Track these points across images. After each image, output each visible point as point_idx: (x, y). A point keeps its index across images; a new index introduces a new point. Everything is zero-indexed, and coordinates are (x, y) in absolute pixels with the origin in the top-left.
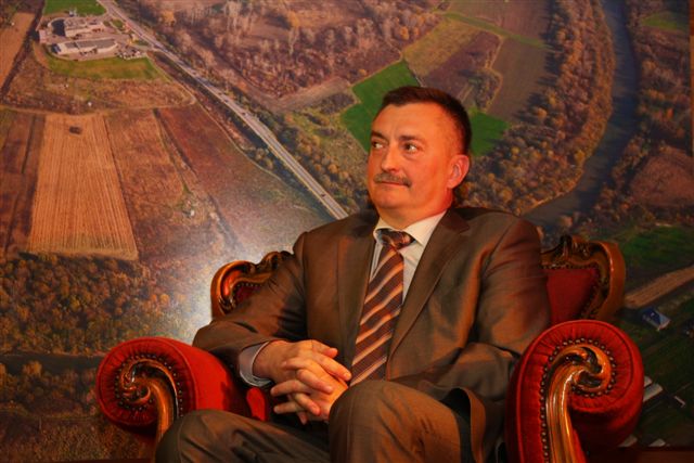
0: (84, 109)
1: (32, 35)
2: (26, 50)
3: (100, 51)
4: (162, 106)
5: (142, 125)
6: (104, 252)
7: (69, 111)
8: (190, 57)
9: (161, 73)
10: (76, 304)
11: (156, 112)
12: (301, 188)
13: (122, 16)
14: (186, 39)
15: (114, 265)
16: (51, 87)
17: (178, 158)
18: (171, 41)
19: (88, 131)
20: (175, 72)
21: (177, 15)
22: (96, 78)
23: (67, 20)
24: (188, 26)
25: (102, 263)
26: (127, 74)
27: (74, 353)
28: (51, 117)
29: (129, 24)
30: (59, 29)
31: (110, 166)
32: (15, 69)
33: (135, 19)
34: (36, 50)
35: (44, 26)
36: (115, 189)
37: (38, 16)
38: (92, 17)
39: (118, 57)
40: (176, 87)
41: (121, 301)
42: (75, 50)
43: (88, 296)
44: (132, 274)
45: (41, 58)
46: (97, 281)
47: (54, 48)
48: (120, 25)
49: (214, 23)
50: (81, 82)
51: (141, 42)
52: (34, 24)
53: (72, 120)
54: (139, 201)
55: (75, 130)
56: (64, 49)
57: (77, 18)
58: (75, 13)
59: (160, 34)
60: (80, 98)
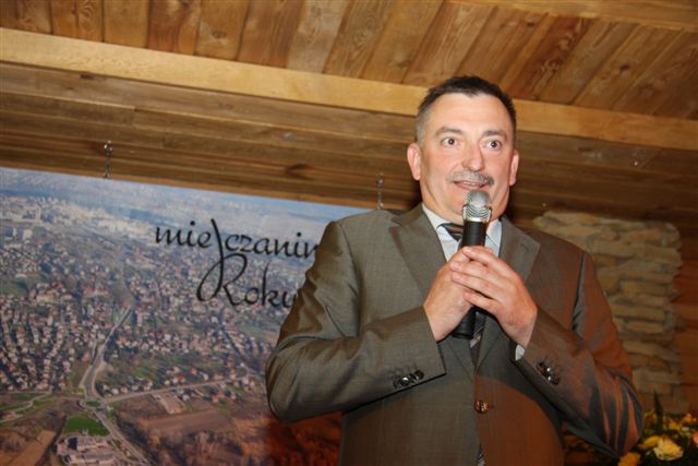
1: (52, 447)
2: (46, 457)
3: (101, 462)
13: (121, 437)
18: (155, 458)
21: (161, 439)
23: (79, 438)
24: (168, 448)
29: (125, 443)
30: (73, 444)
33: (130, 440)
34: (53, 459)
35: (62, 441)
37: (58, 434)
38: (98, 437)
42: (82, 461)
47: (67, 458)
48: (118, 443)
49: (188, 447)
51: (132, 458)
52: (55, 439)
56: (74, 459)
57: (88, 437)
58: (86, 433)
59: (147, 452)
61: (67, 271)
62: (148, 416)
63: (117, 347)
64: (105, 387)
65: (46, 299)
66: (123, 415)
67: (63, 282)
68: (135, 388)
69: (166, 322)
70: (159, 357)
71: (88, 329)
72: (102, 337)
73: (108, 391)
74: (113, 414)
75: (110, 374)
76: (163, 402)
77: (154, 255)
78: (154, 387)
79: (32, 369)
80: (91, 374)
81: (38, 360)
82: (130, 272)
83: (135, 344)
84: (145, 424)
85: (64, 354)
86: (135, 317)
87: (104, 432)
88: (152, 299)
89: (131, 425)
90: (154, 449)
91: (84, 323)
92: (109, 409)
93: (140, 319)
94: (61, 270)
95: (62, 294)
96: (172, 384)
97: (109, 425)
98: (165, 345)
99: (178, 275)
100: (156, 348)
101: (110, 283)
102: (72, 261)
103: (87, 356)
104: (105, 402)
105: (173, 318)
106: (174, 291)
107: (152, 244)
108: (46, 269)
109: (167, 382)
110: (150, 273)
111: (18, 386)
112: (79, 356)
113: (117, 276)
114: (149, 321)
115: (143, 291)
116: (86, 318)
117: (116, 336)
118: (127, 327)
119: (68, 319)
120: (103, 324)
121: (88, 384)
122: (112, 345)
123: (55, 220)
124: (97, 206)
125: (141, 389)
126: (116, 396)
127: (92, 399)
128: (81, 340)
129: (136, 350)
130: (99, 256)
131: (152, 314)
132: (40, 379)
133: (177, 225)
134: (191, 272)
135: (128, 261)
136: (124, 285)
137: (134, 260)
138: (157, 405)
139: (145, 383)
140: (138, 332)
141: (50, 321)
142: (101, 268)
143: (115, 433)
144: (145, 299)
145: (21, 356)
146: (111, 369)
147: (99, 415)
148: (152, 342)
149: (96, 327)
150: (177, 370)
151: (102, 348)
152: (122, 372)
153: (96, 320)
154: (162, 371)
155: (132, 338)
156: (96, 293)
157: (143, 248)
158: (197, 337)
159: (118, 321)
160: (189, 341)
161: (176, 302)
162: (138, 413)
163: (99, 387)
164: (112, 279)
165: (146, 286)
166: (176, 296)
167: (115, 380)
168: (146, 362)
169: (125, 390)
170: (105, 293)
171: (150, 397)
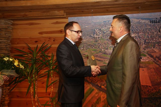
0: (144, 68)
3: (146, 61)
4: (154, 67)
5: (151, 69)
6: (147, 85)
7: (143, 68)
8: (157, 61)
9: (154, 63)
10: (144, 91)
11: (153, 68)
13: (149, 56)
14: (157, 59)
15: (148, 86)
16: (141, 65)
17: (156, 73)
18: (155, 59)
19: (145, 70)
20: (156, 63)
21: (156, 56)
22: (146, 64)
23: (142, 57)
24: (157, 58)
25: (147, 86)
26: (150, 63)
27: (144, 97)
28: (140, 68)
29: (150, 57)
31: (148, 74)
36: (148, 77)
39: (148, 61)
40: (156, 65)
41: (149, 91)
42: (143, 61)
43: (145, 90)
44: (151, 87)
46: (146, 88)
47: (141, 60)
48: (149, 58)
50: (144, 64)
51: (151, 60)
53: (143, 69)
54: (151, 79)
55: (143, 70)
58: (143, 56)
59: (154, 59)
60: (144, 66)
61: (136, 30)
62: (153, 53)
63: (146, 42)
64: (145, 49)
65: (133, 35)
66: (149, 53)
67: (135, 32)
68: (150, 48)
69: (154, 37)
70: (153, 43)
71: (141, 39)
72: (143, 41)
73: (146, 49)
74: (147, 53)
75: (145, 47)
76: (155, 50)
77: (150, 25)
78: (153, 48)
80: (142, 47)
82: (146, 29)
83: (149, 41)
84: (152, 54)
86: (148, 37)
87: (146, 56)
88: (151, 33)
89: (150, 54)
91: (140, 39)
92: (146, 52)
93: (149, 37)
94: (135, 30)
95: (136, 34)
96: (156, 47)
97: (147, 55)
98: (154, 41)
99: (155, 28)
100: (153, 41)
101: (143, 31)
102: (136, 29)
103: (141, 44)
104: (145, 51)
105: (155, 36)
106: (155, 31)
107: (150, 23)
109: (155, 47)
110: (150, 29)
113: (144, 30)
114: (151, 37)
116: (140, 38)
117: (145, 40)
118: (147, 38)
119: (137, 38)
120: (143, 38)
121: (142, 48)
122: (145, 42)
123: (133, 22)
124: (139, 19)
125: (151, 48)
126: (147, 50)
127: (143, 51)
128: (140, 41)
129: (149, 42)
130: (141, 27)
131: (151, 35)
133: (154, 19)
134: (157, 27)
135: (146, 27)
136: (146, 32)
137: (147, 27)
138: (154, 51)
139: (152, 47)
140: (149, 39)
142: (141, 29)
143: (148, 56)
144: (150, 33)
146: (145, 46)
148: (152, 40)
149: (142, 39)
150: (157, 45)
151: (143, 42)
152: (147, 46)
153: (142, 38)
154: (154, 45)
155: (148, 40)
156: (141, 33)
157: (148, 25)
158: (160, 38)
159: (145, 37)
160: (158, 39)
161: (155, 33)
162: (151, 52)
163: (144, 49)
164: (144, 31)
165: (149, 31)
166: (155, 32)
167: (146, 47)
168: (151, 44)
169: (148, 49)
170: (143, 33)
171: (153, 50)
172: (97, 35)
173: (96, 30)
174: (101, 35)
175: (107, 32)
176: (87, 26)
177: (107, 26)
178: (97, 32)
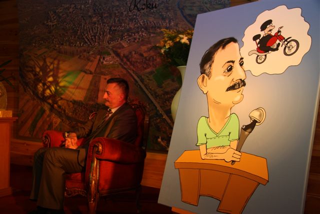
0: (107, 75)
1: (100, 60)
2: (99, 63)
3: (111, 63)
4: (120, 74)
7: (105, 75)
8: (125, 63)
9: (120, 67)
12: (144, 92)
14: (125, 60)
16: (102, 70)
18: (122, 60)
20: (122, 67)
21: (124, 55)
22: (109, 68)
23: (105, 57)
26: (115, 67)
28: (102, 76)
30: (104, 59)
32: (97, 67)
33: (116, 56)
34: (100, 63)
35: (102, 58)
37: (101, 56)
38: (109, 56)
39: (113, 64)
40: (123, 70)
42: (106, 63)
45: (101, 64)
47: (103, 62)
49: (130, 56)
50: (107, 69)
51: (117, 61)
52: (100, 58)
53: (105, 77)
55: (105, 79)
56: (105, 63)
57: (107, 56)
59: (120, 59)
60: (107, 72)
61: (99, 10)
62: (120, 48)
64: (110, 42)
65: (95, 19)
66: (114, 49)
67: (98, 14)
68: (116, 41)
69: (123, 20)
70: (121, 31)
71: (105, 26)
72: (108, 28)
75: (110, 38)
76: (123, 44)
78: (121, 40)
79: (94, 39)
80: (106, 39)
81: (95, 36)
82: (113, 7)
83: (116, 28)
84: (119, 51)
85: (100, 34)
87: (110, 54)
88: (119, 14)
89: (116, 52)
90: (122, 58)
92: (111, 48)
93: (116, 21)
95: (98, 17)
96: (125, 38)
97: (111, 52)
98: (123, 27)
99: (125, 5)
100: (121, 28)
102: (100, 7)
103: (105, 34)
104: (110, 46)
105: (124, 18)
108: (95, 11)
110: (118, 6)
111: (91, 44)
112: (103, 34)
114: (118, 21)
115: (116, 12)
116: (104, 23)
117: (111, 27)
118: (113, 24)
119: (100, 24)
120: (108, 24)
121: (106, 41)
122: (110, 30)
125: (118, 41)
126: (112, 44)
127: (107, 46)
128: (103, 29)
129: (116, 30)
130: (106, 4)
131: (119, 18)
132: (96, 42)
134: (128, 3)
135: (113, 4)
136: (112, 11)
139: (118, 39)
140: (116, 24)
141: (96, 25)
142: (107, 7)
143: (113, 55)
144: (117, 14)
145: (91, 36)
146: (111, 36)
147: (109, 50)
148: (119, 27)
150: (126, 34)
151: (108, 31)
152: (113, 37)
153: (106, 23)
154: (122, 35)
155: (115, 26)
156: (106, 15)
158: (130, 23)
159: (111, 22)
160: (129, 24)
161: (125, 13)
162: (118, 48)
163: (108, 42)
164: (109, 10)
165: (117, 10)
166: (125, 11)
167: (112, 39)
168: (118, 33)
169: (114, 42)
170: (108, 15)
171: (120, 43)
172: (51, 21)
173: (49, 12)
174: (56, 20)
175: (63, 15)
176: (39, 8)
177: (63, 5)
178: (52, 16)
